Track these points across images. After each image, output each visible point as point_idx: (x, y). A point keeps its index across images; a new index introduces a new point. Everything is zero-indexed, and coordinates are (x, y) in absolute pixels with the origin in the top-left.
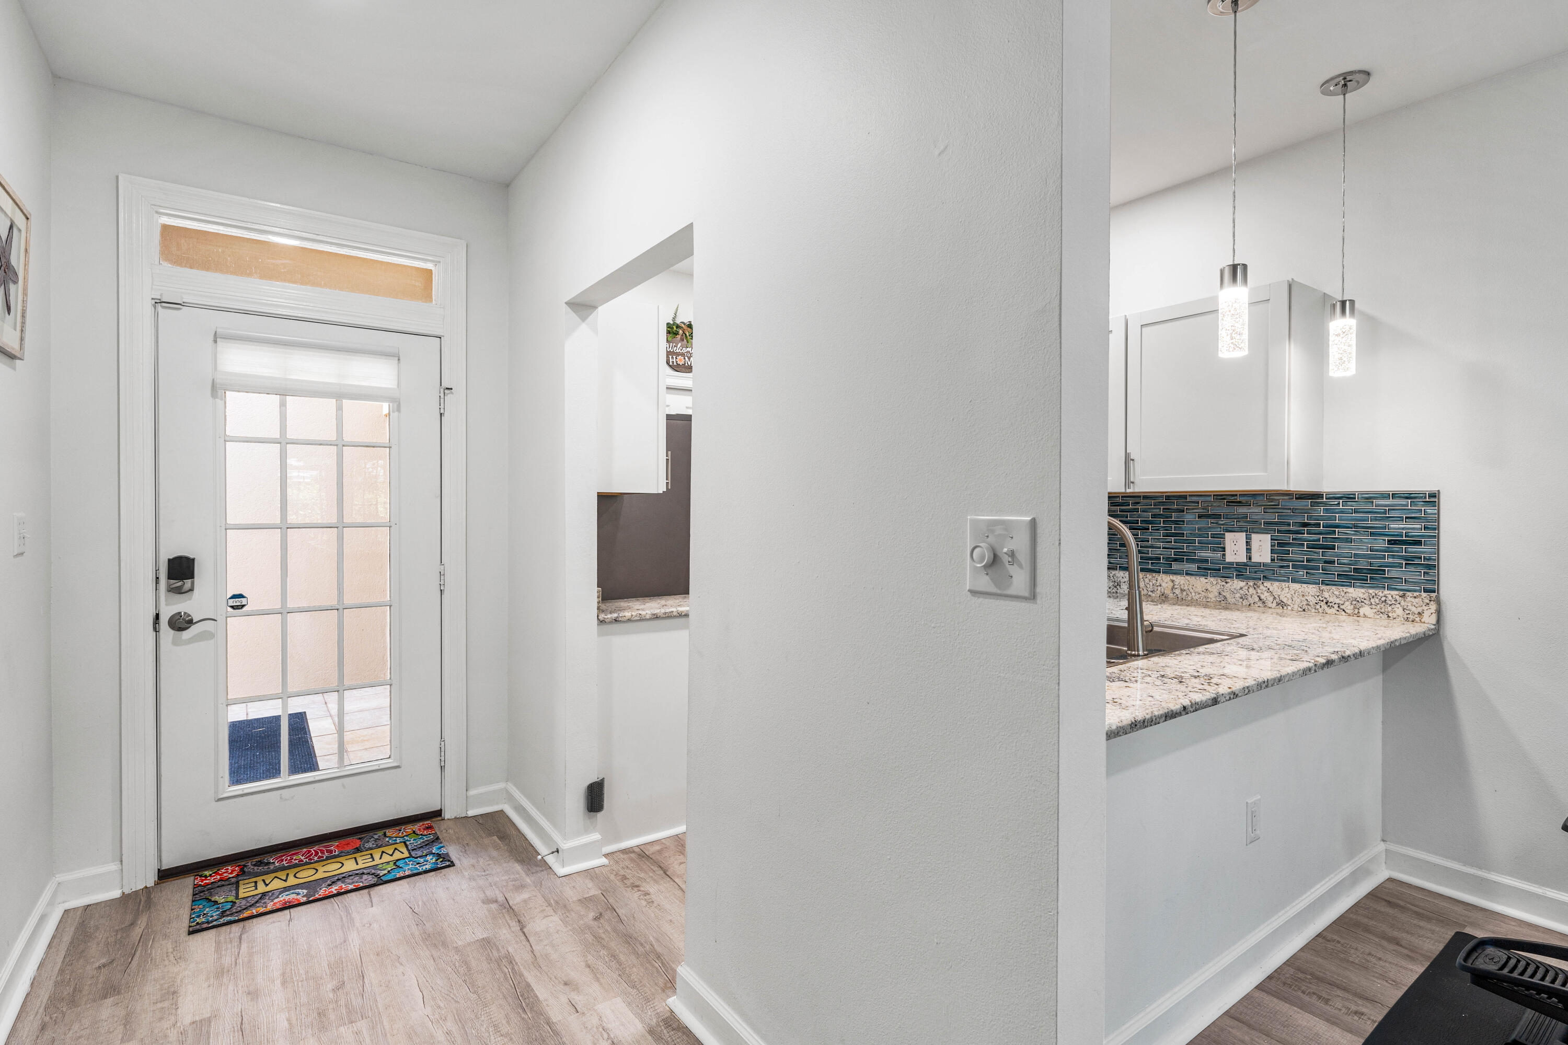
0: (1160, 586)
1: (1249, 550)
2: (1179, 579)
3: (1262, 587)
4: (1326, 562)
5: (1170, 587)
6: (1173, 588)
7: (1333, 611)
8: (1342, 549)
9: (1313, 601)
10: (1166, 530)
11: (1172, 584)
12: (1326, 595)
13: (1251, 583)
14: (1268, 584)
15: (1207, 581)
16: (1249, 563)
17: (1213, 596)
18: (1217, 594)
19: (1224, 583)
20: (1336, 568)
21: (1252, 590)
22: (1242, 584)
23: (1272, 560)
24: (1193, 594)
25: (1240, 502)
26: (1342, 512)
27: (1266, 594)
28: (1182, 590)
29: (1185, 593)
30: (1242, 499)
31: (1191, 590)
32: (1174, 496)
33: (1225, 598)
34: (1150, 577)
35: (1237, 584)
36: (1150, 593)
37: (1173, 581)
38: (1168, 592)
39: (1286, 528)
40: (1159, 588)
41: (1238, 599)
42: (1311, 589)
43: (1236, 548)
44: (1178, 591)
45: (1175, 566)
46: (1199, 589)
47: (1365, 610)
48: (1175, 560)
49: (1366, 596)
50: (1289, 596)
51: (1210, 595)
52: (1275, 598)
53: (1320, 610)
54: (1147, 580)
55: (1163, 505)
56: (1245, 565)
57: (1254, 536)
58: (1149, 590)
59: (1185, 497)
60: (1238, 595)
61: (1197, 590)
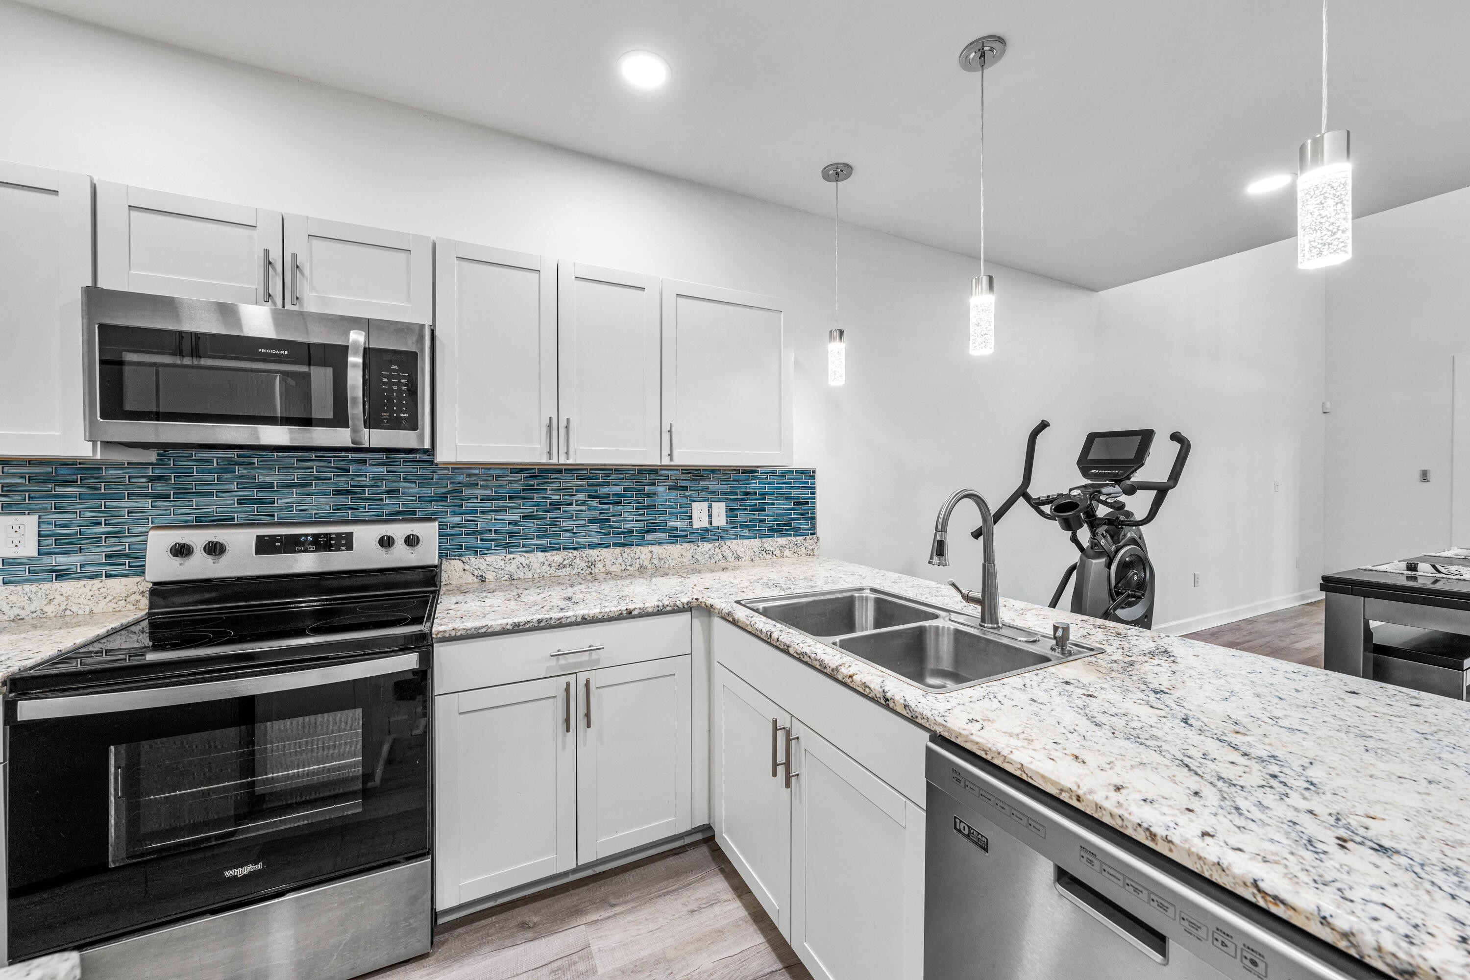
0: (639, 558)
1: (710, 516)
2: (656, 549)
3: (724, 546)
4: (760, 521)
5: (649, 558)
6: (651, 558)
7: (769, 556)
8: (769, 510)
9: (757, 551)
10: (639, 503)
11: (650, 555)
12: (765, 545)
13: (717, 544)
14: (728, 542)
15: (682, 547)
16: (710, 528)
17: (687, 560)
18: (691, 558)
19: (696, 547)
20: (767, 525)
21: (717, 550)
22: (710, 546)
23: (727, 523)
24: (670, 561)
25: (702, 476)
26: (769, 484)
27: (728, 551)
28: (660, 559)
29: (662, 562)
30: (705, 473)
31: (668, 558)
32: (645, 470)
33: (697, 560)
34: (629, 551)
35: (706, 546)
36: (628, 568)
37: (651, 552)
38: (647, 563)
39: (736, 497)
40: (638, 561)
41: (707, 559)
42: (756, 542)
43: (700, 515)
44: (656, 561)
45: (649, 537)
46: (676, 557)
47: (787, 552)
48: (648, 531)
49: (787, 543)
50: (743, 550)
51: (685, 560)
52: (733, 554)
53: (762, 557)
54: (625, 555)
55: (635, 479)
56: (707, 529)
57: (713, 504)
58: (627, 564)
59: (656, 471)
60: (707, 556)
61: (673, 557)
